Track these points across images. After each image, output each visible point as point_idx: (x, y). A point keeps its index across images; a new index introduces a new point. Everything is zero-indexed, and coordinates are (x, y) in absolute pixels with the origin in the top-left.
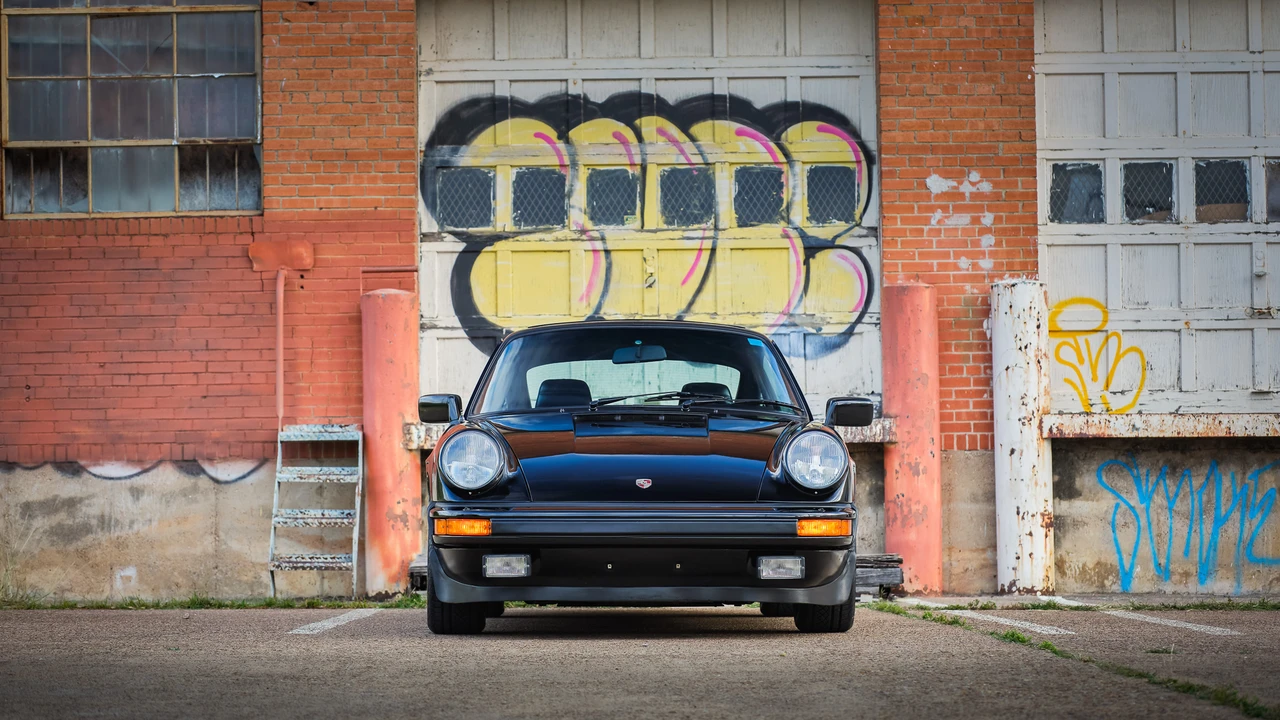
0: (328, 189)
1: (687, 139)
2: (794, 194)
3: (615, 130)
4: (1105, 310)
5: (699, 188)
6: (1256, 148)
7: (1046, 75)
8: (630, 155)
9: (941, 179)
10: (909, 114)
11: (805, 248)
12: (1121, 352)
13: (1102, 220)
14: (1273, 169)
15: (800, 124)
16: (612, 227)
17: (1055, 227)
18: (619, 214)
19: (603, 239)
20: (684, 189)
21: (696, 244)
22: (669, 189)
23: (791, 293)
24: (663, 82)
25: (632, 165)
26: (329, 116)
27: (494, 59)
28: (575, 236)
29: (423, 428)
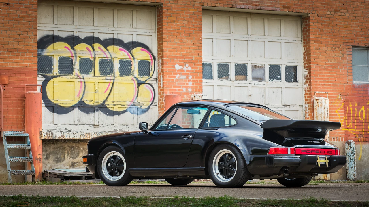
0: (12, 60)
1: (106, 51)
2: (135, 68)
3: (87, 47)
5: (109, 65)
6: (249, 61)
7: (205, 38)
8: (91, 54)
9: (179, 66)
10: (170, 47)
11: (138, 83)
13: (212, 79)
14: (253, 67)
15: (136, 48)
16: (86, 75)
18: (87, 71)
19: (84, 78)
20: (105, 65)
21: (109, 81)
22: (101, 65)
23: (134, 96)
24: (100, 34)
25: (92, 57)
26: (13, 39)
27: (53, 24)
28: (76, 77)
29: (46, 133)
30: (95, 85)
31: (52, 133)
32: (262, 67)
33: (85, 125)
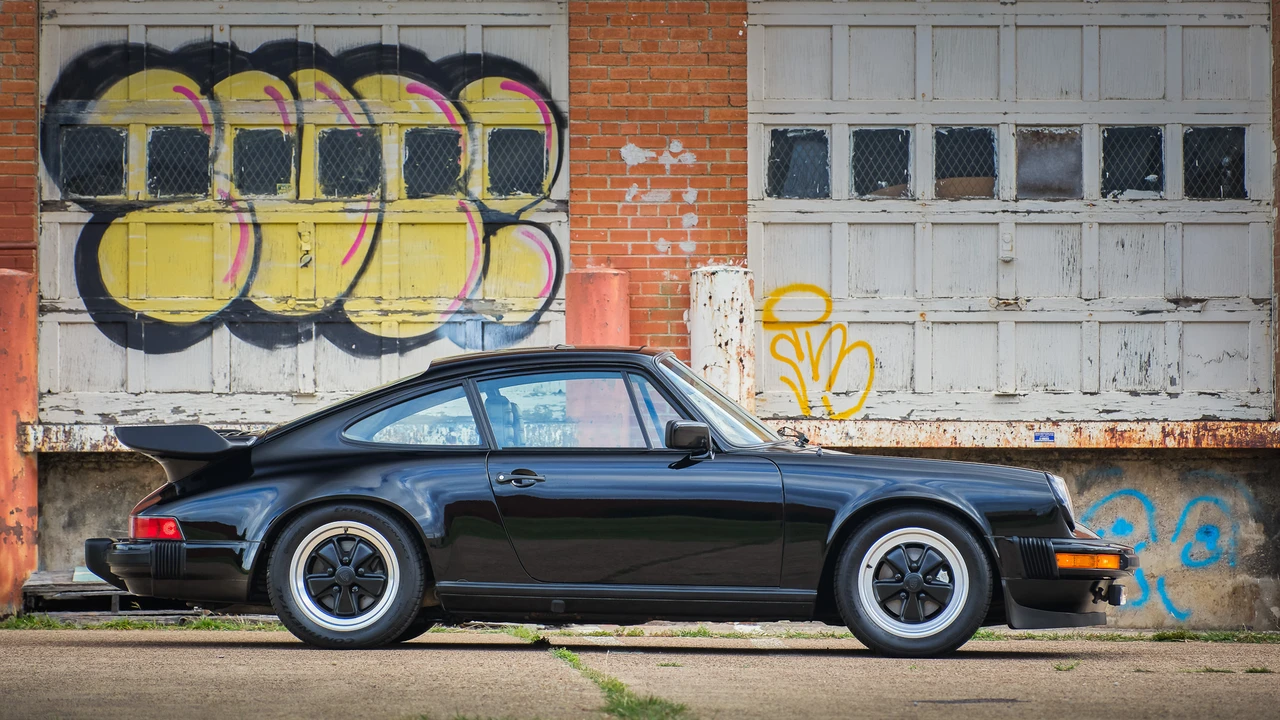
1: (351, 96)
2: (473, 161)
3: (267, 84)
4: (829, 302)
5: (364, 153)
6: (1005, 113)
7: (766, 26)
8: (284, 114)
9: (637, 149)
10: (602, 74)
11: (485, 224)
12: (846, 347)
13: (827, 196)
14: (1025, 138)
15: (481, 80)
16: (262, 197)
17: (773, 203)
18: (271, 181)
20: (346, 155)
21: (359, 217)
22: (329, 153)
23: (468, 275)
24: (323, 30)
25: (287, 125)
27: (127, 0)
28: (219, 207)
29: (41, 428)
30: (300, 234)
31: (67, 428)
32: (1068, 140)
33: (256, 393)
